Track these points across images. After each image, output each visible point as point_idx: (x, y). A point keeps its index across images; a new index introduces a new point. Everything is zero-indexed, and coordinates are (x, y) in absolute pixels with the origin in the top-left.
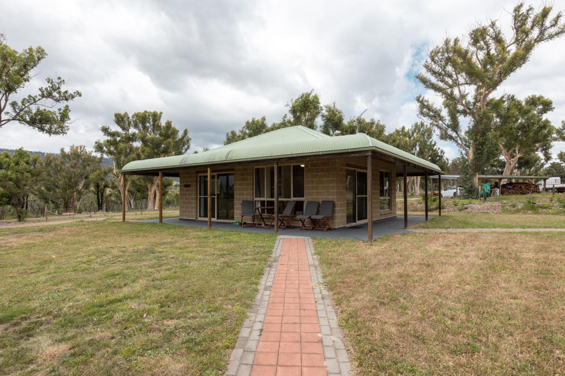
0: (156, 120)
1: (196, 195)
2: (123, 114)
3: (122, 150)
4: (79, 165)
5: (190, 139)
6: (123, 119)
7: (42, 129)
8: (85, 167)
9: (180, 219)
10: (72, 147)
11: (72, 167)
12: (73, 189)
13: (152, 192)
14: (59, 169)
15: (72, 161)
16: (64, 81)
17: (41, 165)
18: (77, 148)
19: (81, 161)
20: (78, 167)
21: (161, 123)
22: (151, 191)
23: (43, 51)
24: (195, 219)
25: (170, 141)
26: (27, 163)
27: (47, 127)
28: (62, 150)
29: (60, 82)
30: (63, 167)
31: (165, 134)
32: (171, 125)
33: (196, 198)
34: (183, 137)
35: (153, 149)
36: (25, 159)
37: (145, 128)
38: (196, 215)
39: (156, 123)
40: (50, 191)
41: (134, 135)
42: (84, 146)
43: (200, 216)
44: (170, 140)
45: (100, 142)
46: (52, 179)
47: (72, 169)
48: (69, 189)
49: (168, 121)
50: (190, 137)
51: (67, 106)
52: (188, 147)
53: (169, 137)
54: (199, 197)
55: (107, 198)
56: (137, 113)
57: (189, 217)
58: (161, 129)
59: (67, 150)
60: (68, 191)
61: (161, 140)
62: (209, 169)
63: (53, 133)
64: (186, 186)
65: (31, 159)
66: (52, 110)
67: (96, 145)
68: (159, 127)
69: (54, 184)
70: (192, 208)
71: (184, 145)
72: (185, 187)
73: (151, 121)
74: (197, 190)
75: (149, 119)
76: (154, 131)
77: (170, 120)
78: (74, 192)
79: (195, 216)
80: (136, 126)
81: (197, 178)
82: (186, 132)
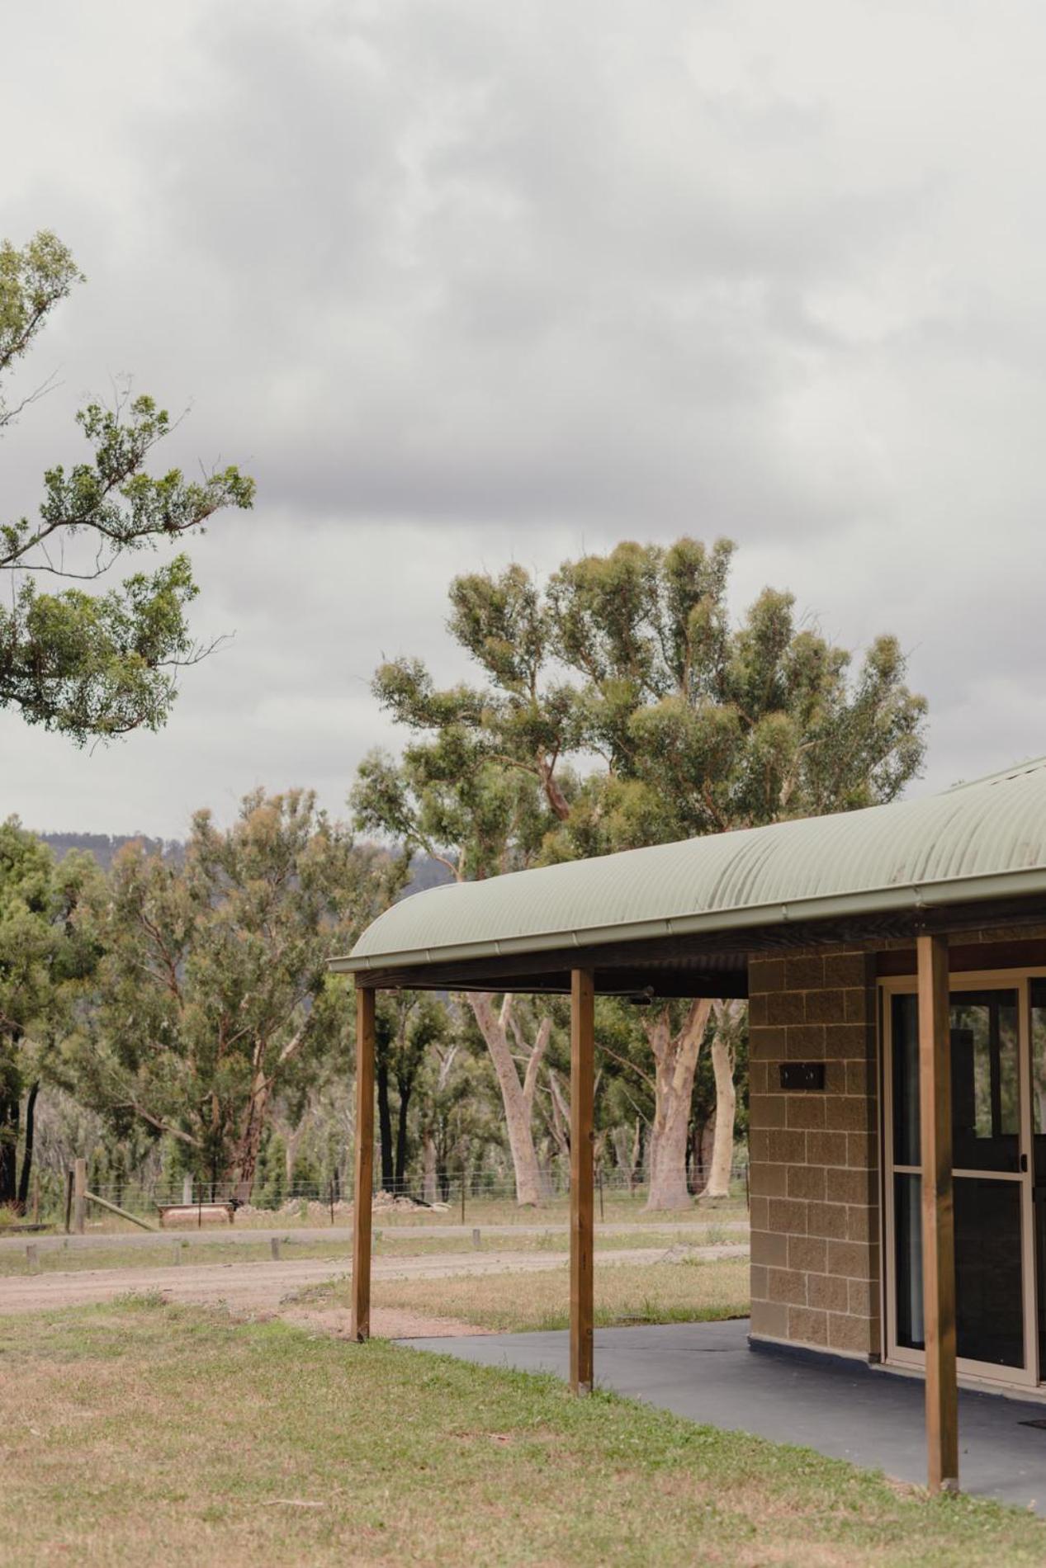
0: (695, 598)
1: (873, 1155)
2: (496, 581)
3: (502, 806)
4: (282, 908)
5: (921, 706)
6: (498, 609)
7: (39, 707)
8: (313, 919)
9: (757, 1347)
10: (252, 803)
11: (247, 922)
12: (249, 1056)
13: (677, 1081)
14: (179, 931)
15: (251, 886)
16: (163, 418)
17: (96, 915)
18: (277, 805)
19: (294, 885)
20: (278, 922)
21: (721, 616)
22: (669, 1070)
23: (61, 256)
24: (863, 1356)
25: (782, 731)
26: (36, 905)
27: (64, 693)
28: (202, 824)
29: (147, 428)
30: (199, 922)
31: (751, 683)
32: (785, 621)
33: (872, 1179)
34: (871, 701)
35: (677, 785)
36: (26, 884)
37: (628, 653)
38: (874, 1325)
39: (693, 615)
40: (133, 1066)
41: (561, 704)
42: (312, 795)
43: (904, 1340)
44: (779, 720)
45: (386, 763)
46: (147, 993)
47: (245, 934)
48: (227, 1054)
49: (768, 594)
50: (914, 693)
51: (181, 564)
52: (911, 761)
53: (775, 701)
54: (891, 1169)
55: (441, 1105)
56: (575, 561)
57: (816, 1332)
58: (724, 654)
59: (226, 824)
60: (224, 1066)
61: (721, 729)
62: (925, 948)
63: (95, 729)
64: (797, 1077)
65: (53, 877)
66: (96, 591)
67: (367, 781)
68: (712, 638)
69: (154, 1028)
70: (842, 1260)
71: (878, 753)
72: (787, 1085)
73: (663, 604)
74: (873, 1109)
75: (652, 593)
76: (680, 670)
77: (780, 589)
78: (253, 1072)
79: (866, 1336)
80: (576, 647)
81: (871, 1011)
82: (886, 661)
